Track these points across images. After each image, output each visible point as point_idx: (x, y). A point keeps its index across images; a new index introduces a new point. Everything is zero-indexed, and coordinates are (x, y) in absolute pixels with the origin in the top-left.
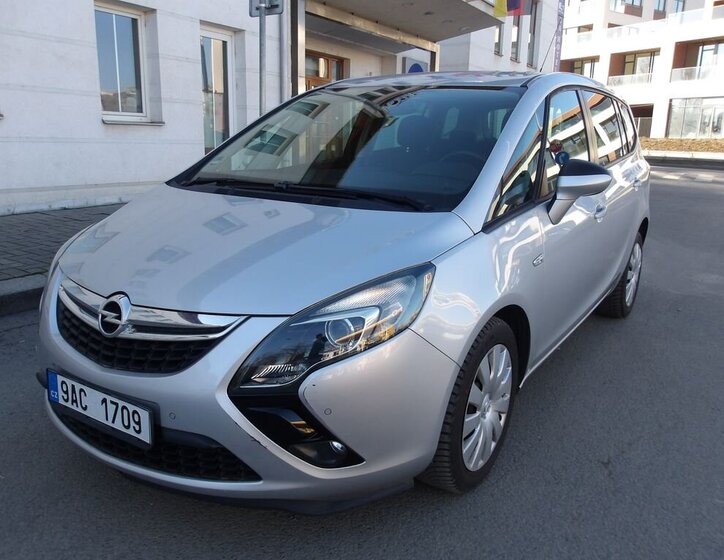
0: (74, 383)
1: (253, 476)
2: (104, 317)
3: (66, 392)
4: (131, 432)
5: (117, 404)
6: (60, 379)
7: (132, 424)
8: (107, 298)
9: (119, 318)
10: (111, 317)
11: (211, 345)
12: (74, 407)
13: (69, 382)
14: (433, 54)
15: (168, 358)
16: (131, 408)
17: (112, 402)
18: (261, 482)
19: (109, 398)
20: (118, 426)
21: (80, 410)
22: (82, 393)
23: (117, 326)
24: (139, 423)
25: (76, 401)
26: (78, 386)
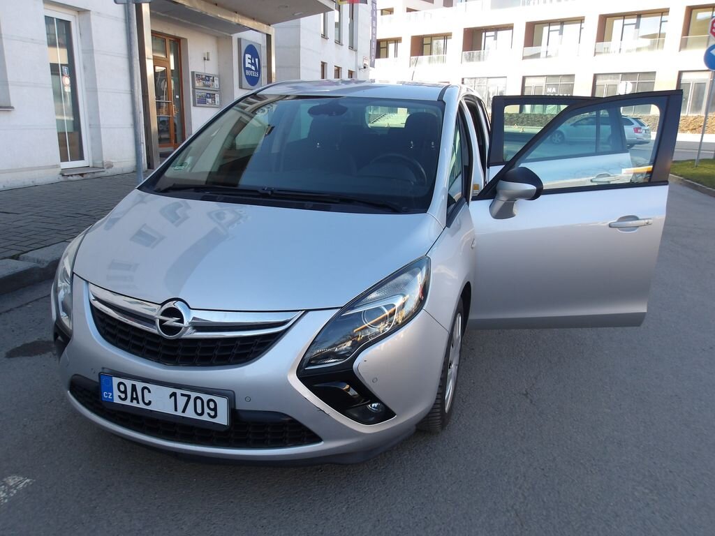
0: (134, 383)
1: (315, 438)
2: (162, 322)
3: (125, 392)
4: (205, 418)
5: (189, 397)
6: (116, 381)
7: (207, 410)
8: (162, 304)
9: (182, 321)
10: (171, 321)
11: (276, 337)
12: (134, 404)
13: (129, 383)
14: (269, 37)
15: (235, 351)
16: (206, 397)
17: (182, 395)
18: (322, 443)
19: (179, 392)
20: (190, 413)
21: (141, 405)
22: (146, 391)
23: (180, 328)
24: (215, 409)
25: (137, 399)
26: (139, 385)
